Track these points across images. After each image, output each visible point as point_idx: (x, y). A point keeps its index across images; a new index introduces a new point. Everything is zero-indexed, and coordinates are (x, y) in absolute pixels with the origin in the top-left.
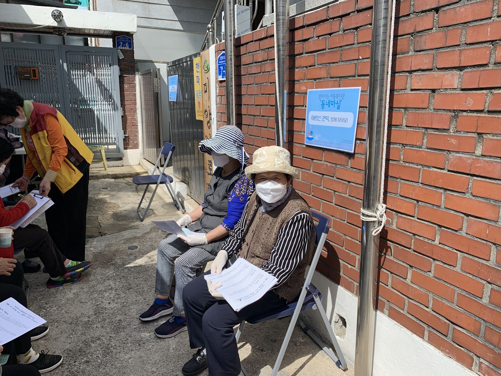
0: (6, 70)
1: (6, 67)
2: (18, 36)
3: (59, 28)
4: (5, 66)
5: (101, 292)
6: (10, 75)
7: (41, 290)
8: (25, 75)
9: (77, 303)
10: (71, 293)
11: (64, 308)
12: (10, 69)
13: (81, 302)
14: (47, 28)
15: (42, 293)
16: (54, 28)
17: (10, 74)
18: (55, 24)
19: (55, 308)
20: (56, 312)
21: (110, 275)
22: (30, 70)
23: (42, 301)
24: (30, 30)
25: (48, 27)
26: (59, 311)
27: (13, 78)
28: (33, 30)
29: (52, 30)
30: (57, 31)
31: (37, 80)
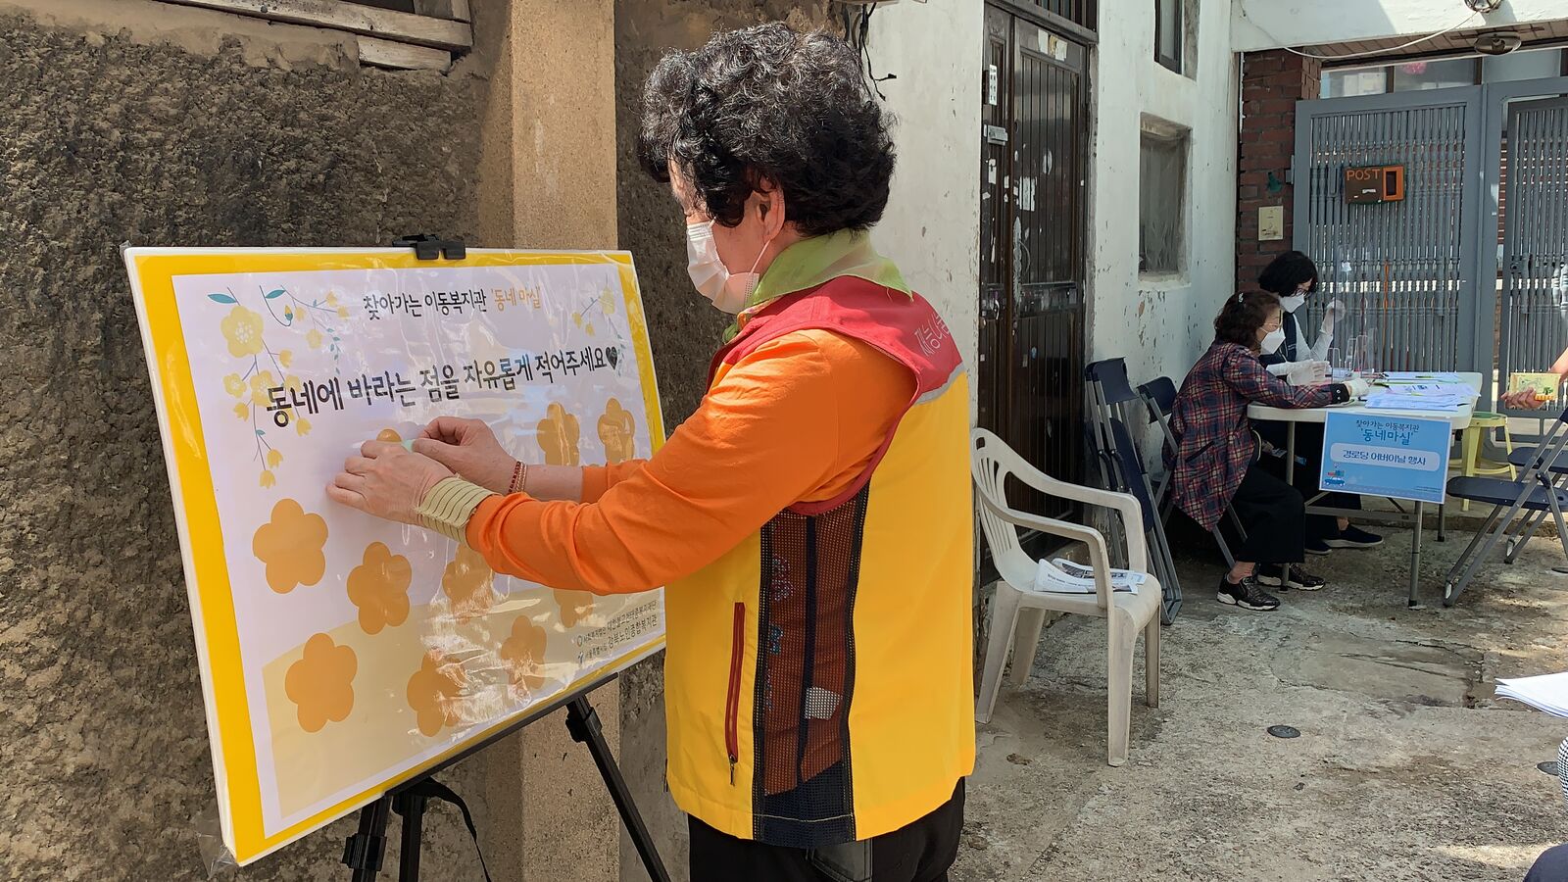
0: (1315, 180)
1: (1315, 172)
2: (1408, 72)
3: (1495, 30)
4: (1312, 170)
5: (1375, 852)
6: (1322, 195)
7: (1219, 791)
8: (1364, 192)
9: (1292, 855)
10: (1290, 826)
11: (1252, 852)
12: (1326, 177)
13: (1307, 858)
14: (1457, 38)
15: (1216, 799)
16: (1479, 32)
17: (1322, 191)
18: (1478, 21)
19: (1230, 845)
20: (1229, 854)
21: (1430, 820)
22: (1380, 174)
23: (1208, 819)
24: (1409, 51)
25: (1462, 35)
26: (1235, 856)
27: (1330, 202)
28: (1416, 51)
29: (1472, 42)
30: (1489, 42)
31: (1399, 201)
